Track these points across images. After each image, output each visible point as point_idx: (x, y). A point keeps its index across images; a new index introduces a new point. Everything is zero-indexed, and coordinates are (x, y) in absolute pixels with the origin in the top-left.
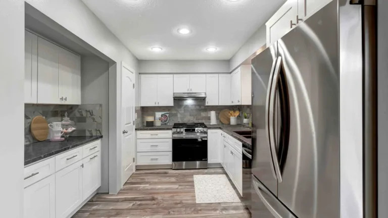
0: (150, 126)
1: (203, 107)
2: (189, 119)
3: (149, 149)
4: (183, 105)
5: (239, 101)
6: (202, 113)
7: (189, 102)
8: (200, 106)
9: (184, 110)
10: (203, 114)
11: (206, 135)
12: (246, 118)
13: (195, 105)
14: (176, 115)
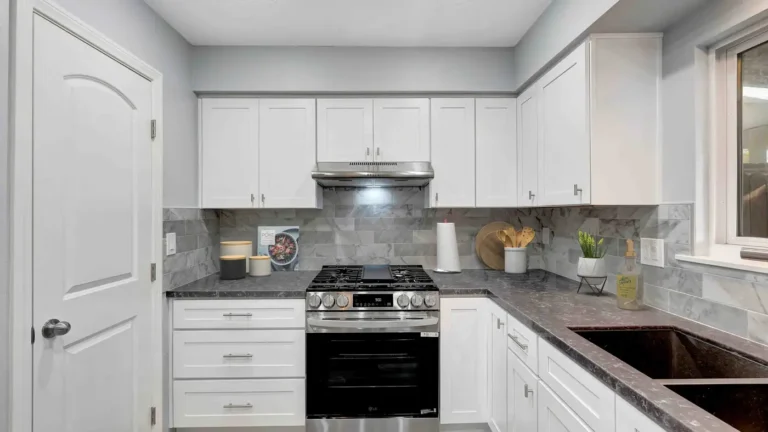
0: (232, 278)
1: (418, 214)
2: (373, 253)
3: (217, 366)
4: (352, 207)
5: (577, 190)
6: (415, 234)
7: (374, 196)
8: (408, 208)
9: (357, 223)
10: (420, 237)
11: (431, 321)
12: (588, 254)
13: (393, 207)
14: (328, 238)
